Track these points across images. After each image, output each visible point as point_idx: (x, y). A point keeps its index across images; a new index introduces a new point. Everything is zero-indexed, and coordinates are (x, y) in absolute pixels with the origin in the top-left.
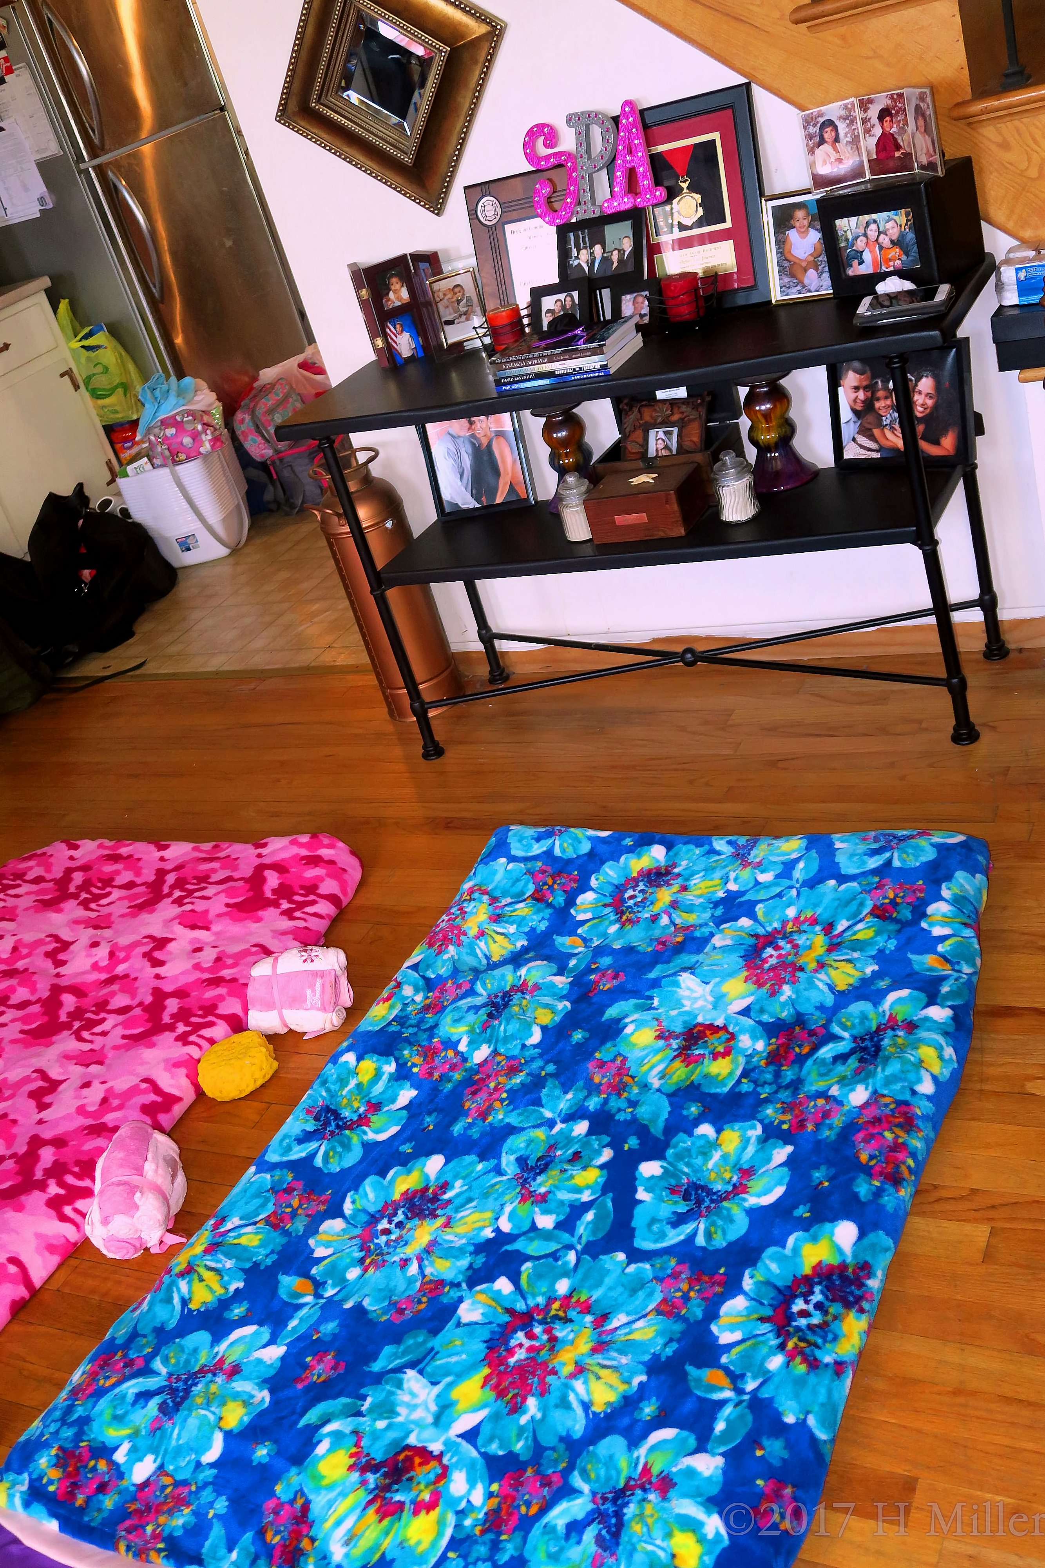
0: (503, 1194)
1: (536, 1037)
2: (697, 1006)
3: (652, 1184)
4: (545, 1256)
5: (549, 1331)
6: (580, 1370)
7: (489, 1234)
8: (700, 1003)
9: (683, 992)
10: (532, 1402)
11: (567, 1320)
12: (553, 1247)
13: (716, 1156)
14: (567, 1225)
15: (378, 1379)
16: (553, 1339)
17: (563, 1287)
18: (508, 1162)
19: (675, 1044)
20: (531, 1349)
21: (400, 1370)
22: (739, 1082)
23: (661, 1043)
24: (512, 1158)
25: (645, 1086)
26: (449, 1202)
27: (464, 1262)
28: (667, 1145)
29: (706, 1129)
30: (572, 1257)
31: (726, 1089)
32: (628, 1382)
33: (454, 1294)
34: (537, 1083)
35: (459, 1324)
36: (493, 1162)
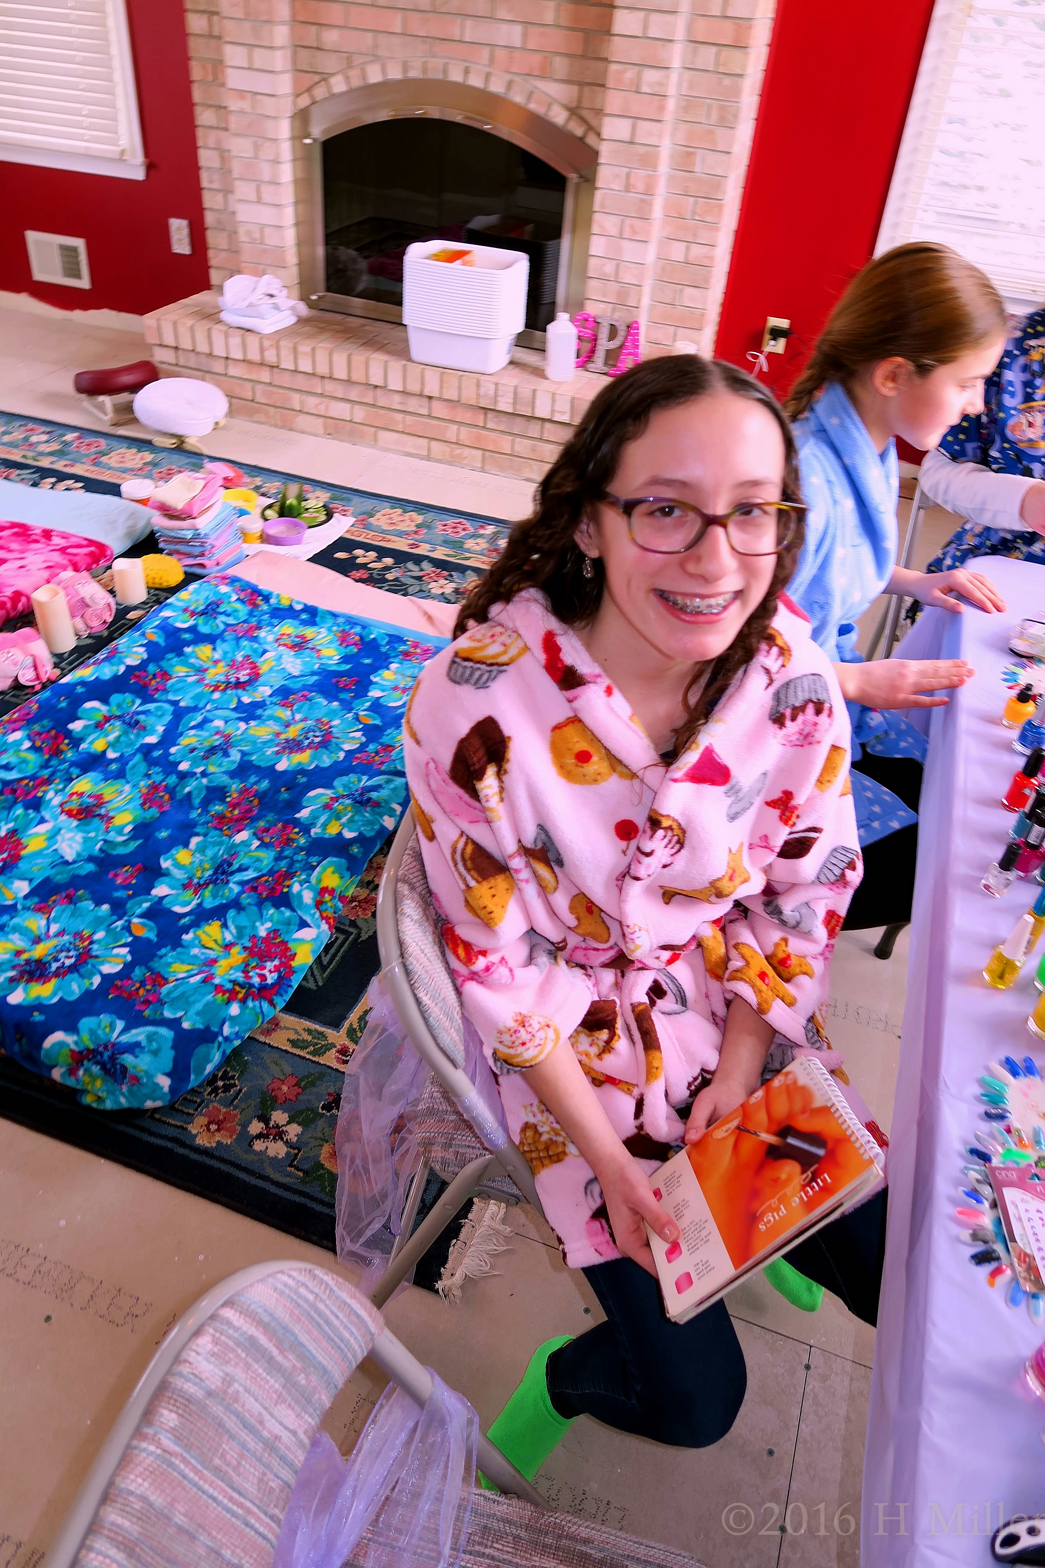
0: (241, 740)
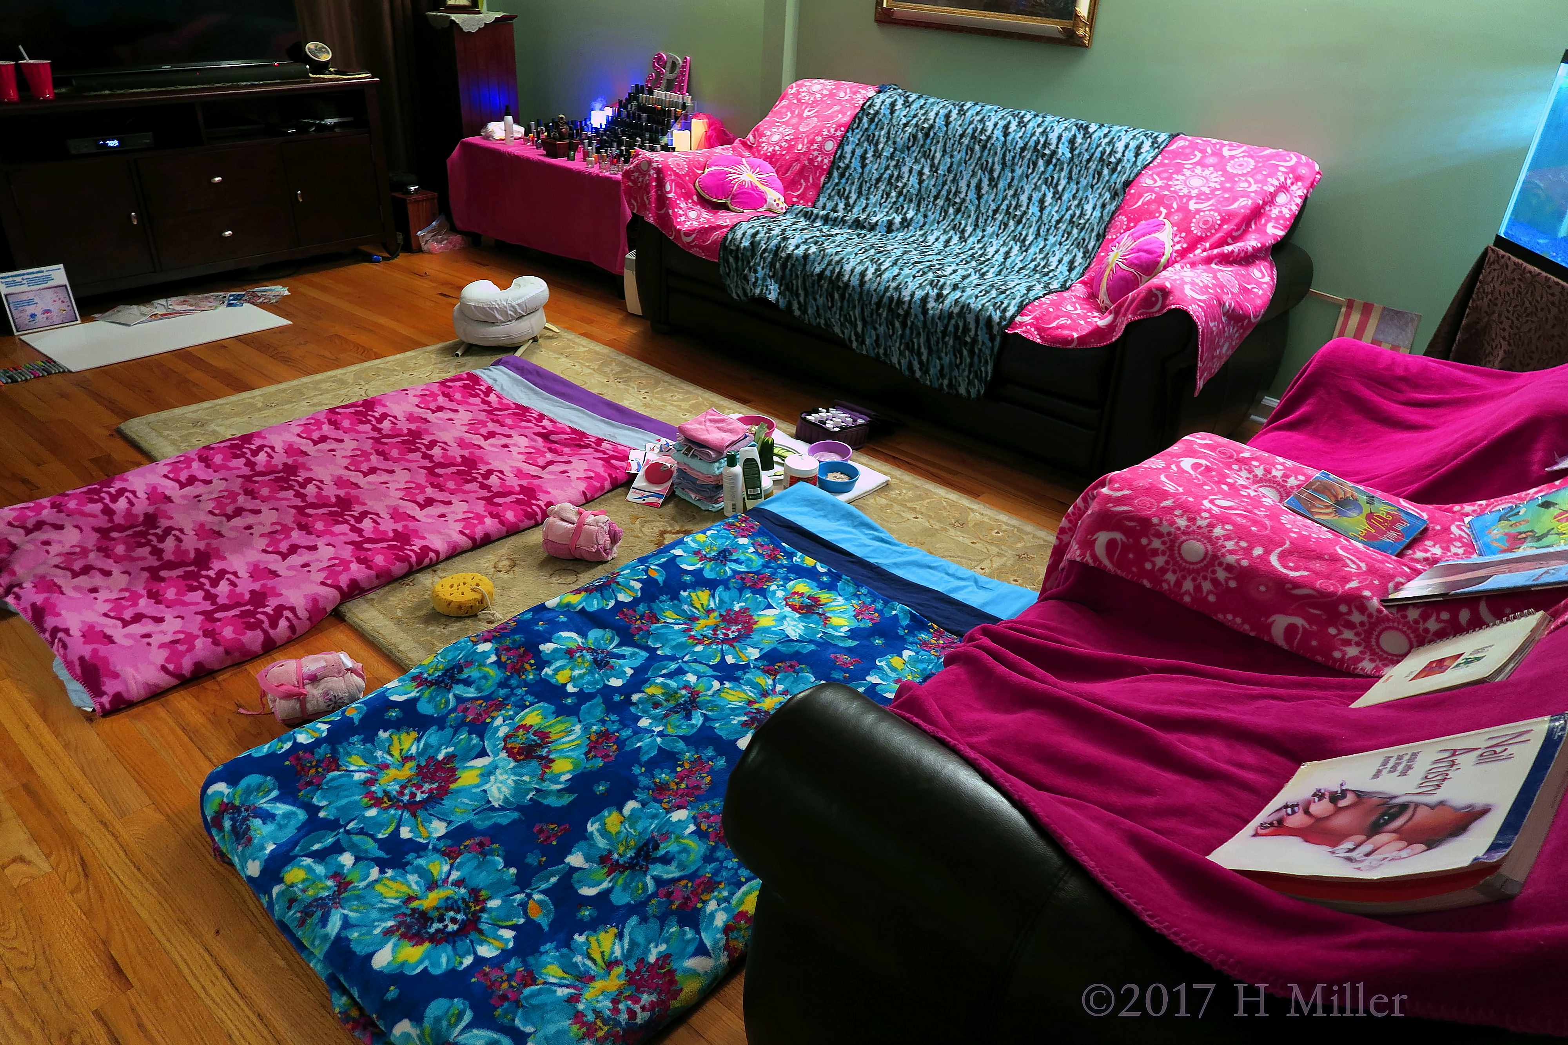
1: (631, 805)
2: (506, 777)
3: (621, 674)
4: (700, 663)
5: (715, 634)
6: (709, 612)
7: (727, 684)
8: (500, 778)
9: (506, 791)
10: (737, 608)
11: (705, 636)
12: (694, 665)
13: (577, 672)
14: (680, 672)
15: (811, 641)
16: (715, 630)
17: (699, 648)
18: (697, 720)
19: (544, 752)
20: (729, 629)
21: (798, 641)
22: (531, 704)
23: (552, 756)
24: (694, 721)
25: (586, 729)
26: (746, 714)
27: (747, 676)
28: (599, 691)
29: (570, 689)
30: (686, 659)
31: (541, 704)
32: (690, 596)
33: (760, 664)
34: (652, 765)
35: (761, 649)
36: (707, 724)
